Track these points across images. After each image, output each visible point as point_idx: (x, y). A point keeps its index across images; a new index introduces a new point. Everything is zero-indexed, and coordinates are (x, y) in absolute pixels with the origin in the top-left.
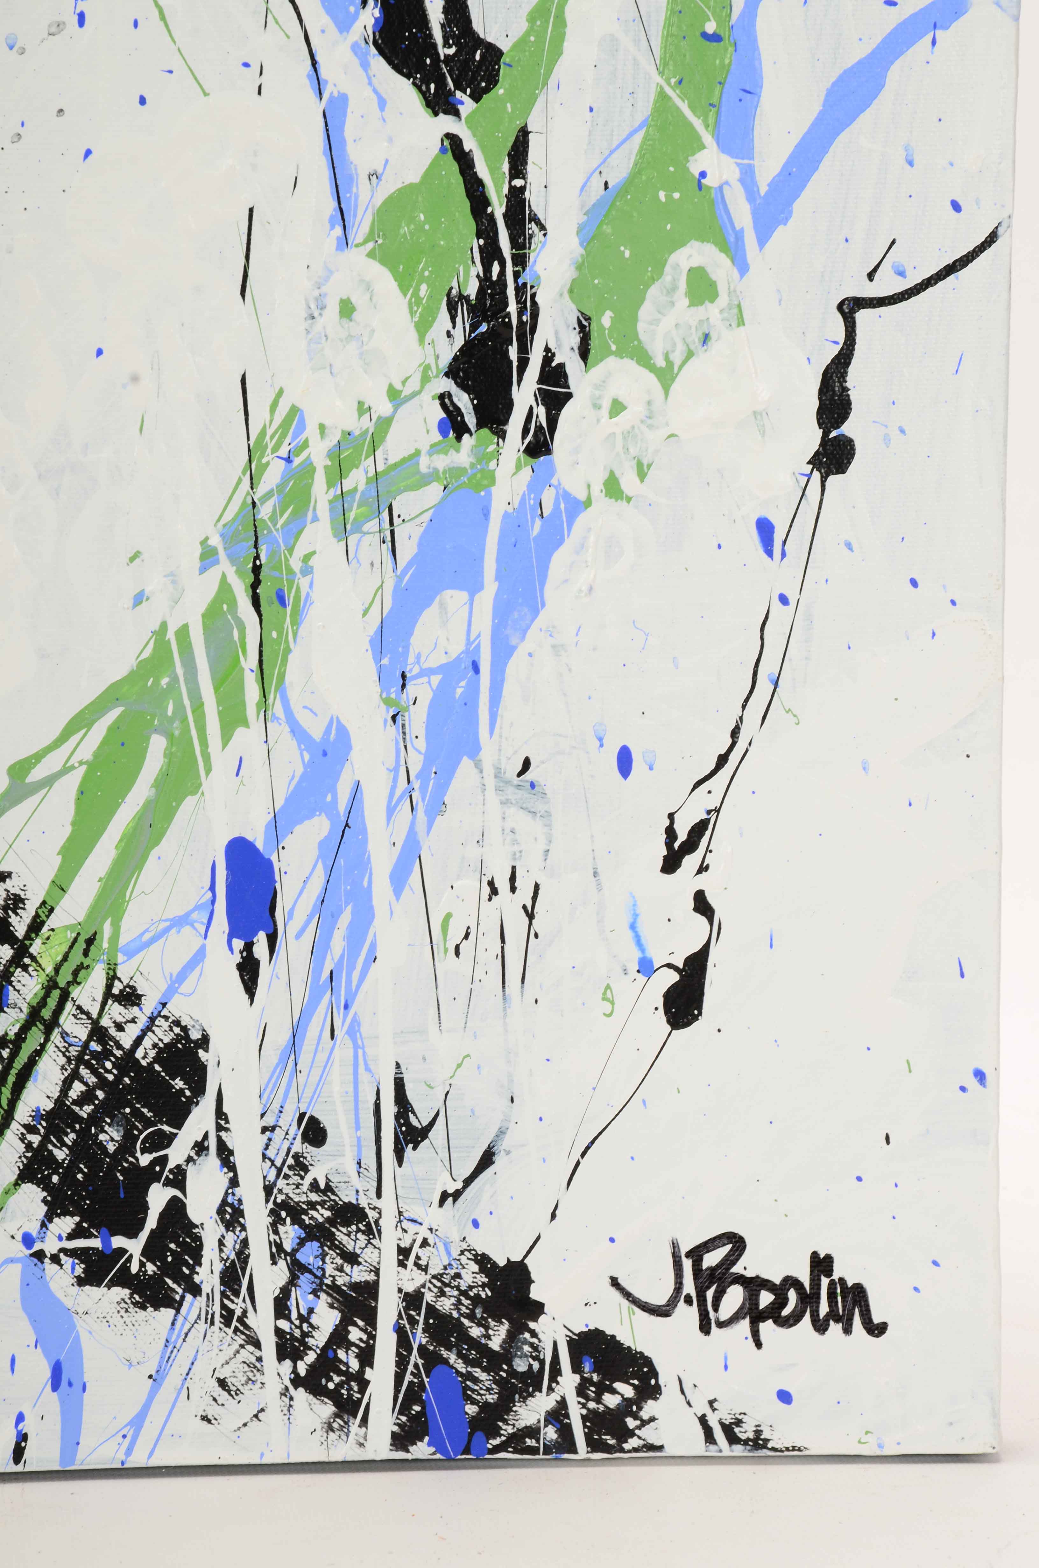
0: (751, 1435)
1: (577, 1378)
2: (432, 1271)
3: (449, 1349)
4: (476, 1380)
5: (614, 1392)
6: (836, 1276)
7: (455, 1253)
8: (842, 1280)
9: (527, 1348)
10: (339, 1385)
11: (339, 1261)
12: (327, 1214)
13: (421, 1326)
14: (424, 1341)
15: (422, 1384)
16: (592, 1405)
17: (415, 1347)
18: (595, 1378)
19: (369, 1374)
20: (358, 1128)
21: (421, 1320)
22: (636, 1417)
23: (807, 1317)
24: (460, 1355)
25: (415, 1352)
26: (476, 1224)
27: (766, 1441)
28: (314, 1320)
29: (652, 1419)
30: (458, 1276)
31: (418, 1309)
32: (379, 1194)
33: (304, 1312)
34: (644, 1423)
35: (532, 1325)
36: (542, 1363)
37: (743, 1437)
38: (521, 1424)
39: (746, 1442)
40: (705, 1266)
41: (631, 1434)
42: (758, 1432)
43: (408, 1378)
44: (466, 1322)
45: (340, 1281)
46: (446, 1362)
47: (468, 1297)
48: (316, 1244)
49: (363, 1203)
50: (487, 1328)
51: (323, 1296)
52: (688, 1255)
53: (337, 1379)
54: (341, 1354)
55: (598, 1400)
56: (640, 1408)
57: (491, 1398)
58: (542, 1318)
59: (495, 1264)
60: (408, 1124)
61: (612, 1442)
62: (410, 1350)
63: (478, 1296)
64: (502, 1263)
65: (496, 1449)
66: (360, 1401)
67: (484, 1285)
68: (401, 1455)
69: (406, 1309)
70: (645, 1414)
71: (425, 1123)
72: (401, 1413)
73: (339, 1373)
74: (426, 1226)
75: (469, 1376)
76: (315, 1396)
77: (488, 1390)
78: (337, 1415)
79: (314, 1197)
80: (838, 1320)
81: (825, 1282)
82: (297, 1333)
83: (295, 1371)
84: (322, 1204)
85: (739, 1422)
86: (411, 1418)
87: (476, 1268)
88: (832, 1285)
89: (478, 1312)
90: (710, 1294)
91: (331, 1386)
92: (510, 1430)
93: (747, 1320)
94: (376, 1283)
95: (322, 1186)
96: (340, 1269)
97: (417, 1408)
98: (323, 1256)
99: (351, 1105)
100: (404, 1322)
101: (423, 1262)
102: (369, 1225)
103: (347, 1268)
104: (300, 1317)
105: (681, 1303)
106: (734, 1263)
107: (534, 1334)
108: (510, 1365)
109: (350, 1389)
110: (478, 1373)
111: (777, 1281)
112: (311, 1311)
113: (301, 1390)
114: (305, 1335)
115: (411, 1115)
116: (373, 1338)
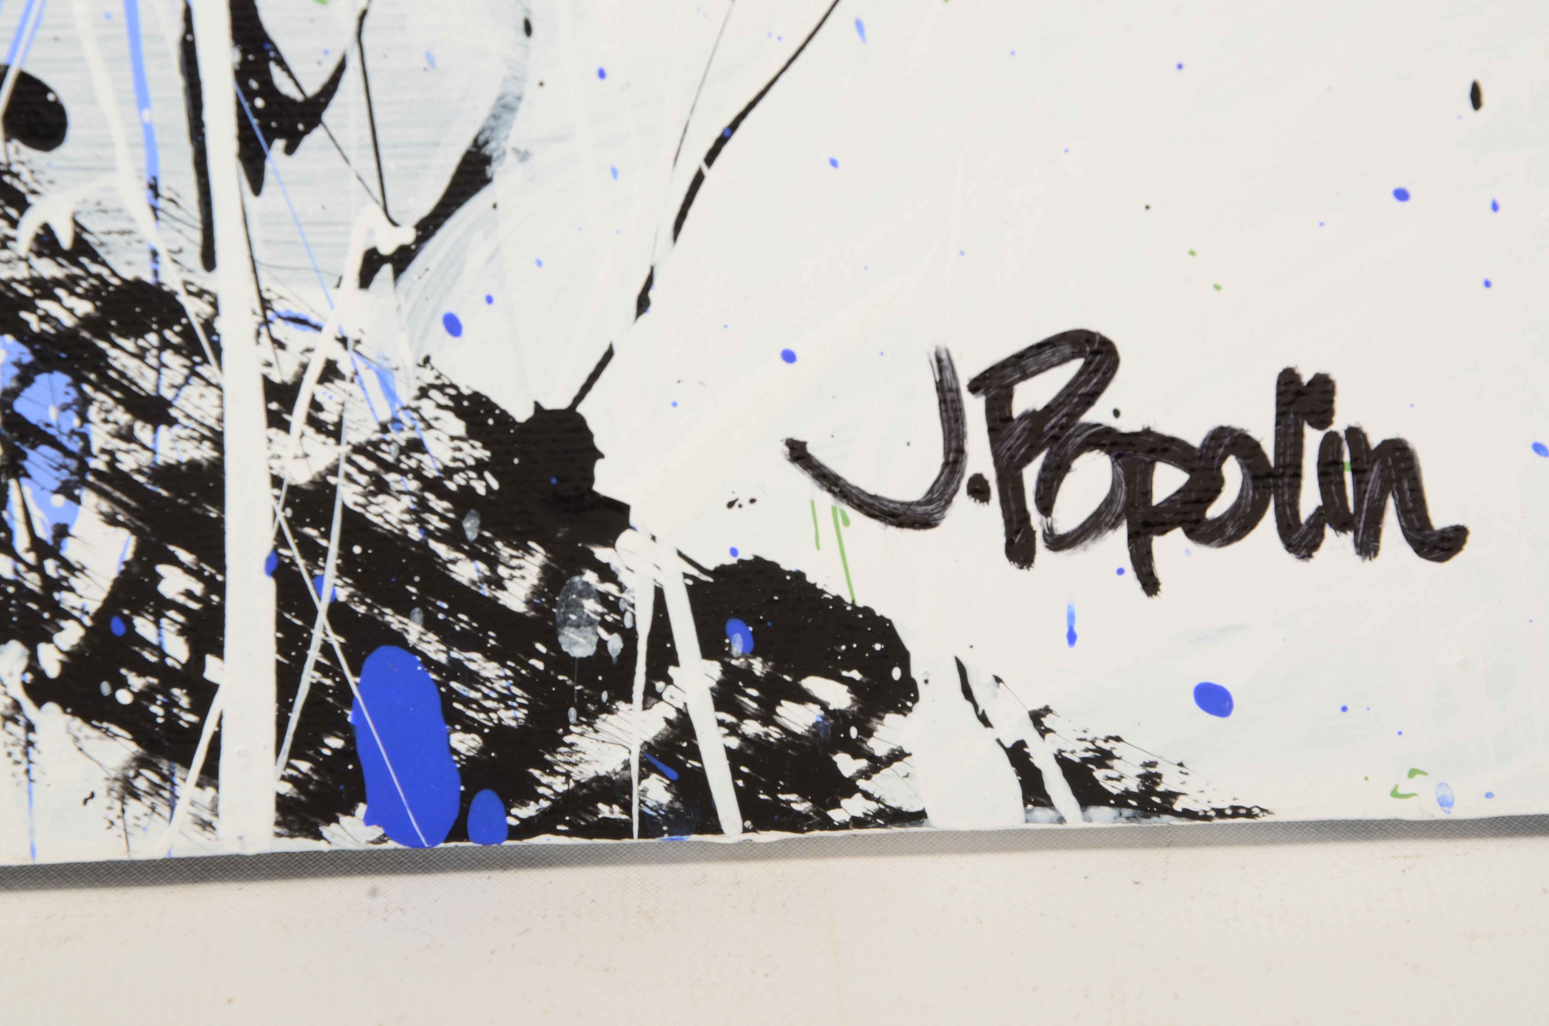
0: (1133, 785)
1: (714, 669)
2: (354, 435)
3: (404, 610)
4: (472, 679)
5: (804, 697)
6: (1339, 425)
7: (407, 394)
8: (1355, 435)
9: (591, 606)
10: (144, 696)
11: (122, 416)
12: (84, 307)
13: (333, 560)
14: (342, 595)
15: (344, 694)
16: (751, 728)
17: (322, 607)
18: (758, 667)
19: (213, 669)
20: (143, 101)
21: (333, 546)
22: (857, 750)
23: (1269, 521)
24: (430, 624)
25: (322, 619)
26: (453, 325)
27: (1170, 796)
28: (71, 550)
29: (897, 755)
30: (416, 446)
31: (324, 522)
32: (209, 260)
33: (44, 533)
34: (877, 764)
35: (601, 554)
36: (630, 637)
37: (1115, 788)
38: (585, 772)
39: (1121, 801)
40: (1017, 409)
41: (849, 788)
42: (1150, 779)
43: (309, 676)
44: (442, 550)
45: (127, 463)
46: (398, 639)
47: (443, 494)
48: (60, 380)
49: (172, 280)
50: (493, 562)
51: (88, 497)
52: (975, 387)
53: (137, 682)
54: (144, 626)
55: (767, 717)
56: (867, 732)
57: (511, 717)
58: (625, 539)
59: (504, 418)
60: (269, 90)
61: (802, 807)
62: (309, 614)
63: (467, 490)
64: (522, 413)
65: (528, 828)
66: (196, 730)
67: (480, 467)
68: (302, 844)
69: (295, 523)
70: (879, 745)
71: (312, 88)
72: (296, 753)
73: (143, 669)
74: (330, 332)
75: (456, 670)
76: (87, 719)
77: (504, 699)
78: (142, 763)
79: (47, 269)
80: (1343, 525)
81: (1312, 438)
82: (33, 581)
83: (33, 666)
84: (70, 284)
85: (1104, 758)
86: (321, 765)
87: (459, 427)
88: (1330, 444)
89: (471, 527)
90: (1031, 474)
91: (124, 697)
92: (559, 785)
93: (1121, 534)
94: (217, 468)
95: (66, 240)
96: (127, 435)
97: (335, 743)
98: (85, 402)
99: (124, 47)
100: (293, 552)
101: (329, 416)
102: (188, 333)
103: (142, 431)
104: (37, 544)
105: (962, 498)
106: (1090, 399)
107: (606, 573)
108: (553, 644)
109: (171, 704)
110: (476, 661)
111: (1195, 438)
112: (62, 531)
113: (52, 708)
114: (51, 585)
115: (275, 71)
116: (220, 589)
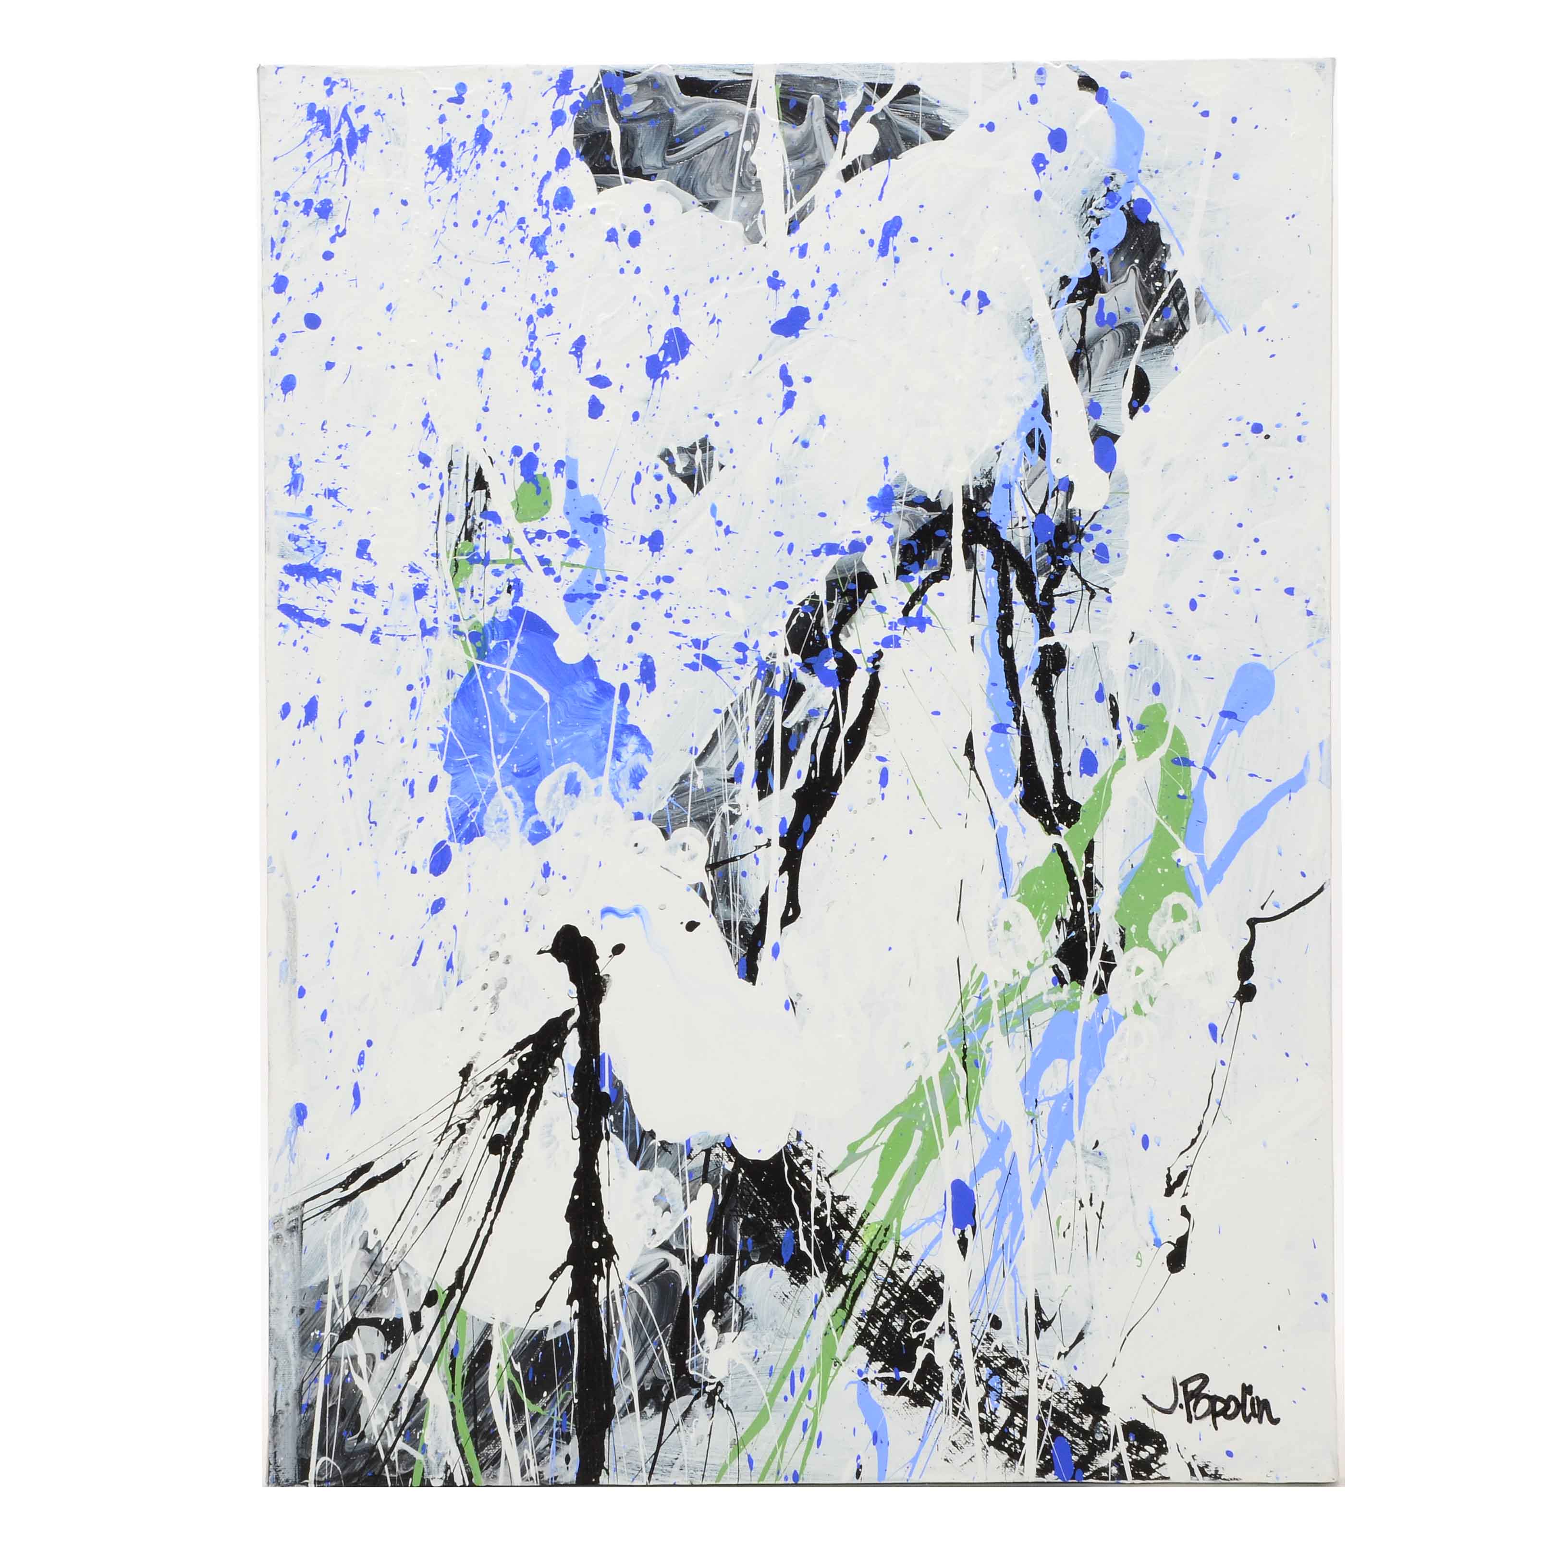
0: (1213, 1473)
1: (1127, 1444)
2: (1055, 1391)
3: (1063, 1428)
4: (1077, 1444)
5: (1145, 1450)
6: (1254, 1395)
7: (1066, 1382)
8: (1257, 1397)
9: (1101, 1429)
10: (1011, 1445)
11: (1009, 1385)
12: (1003, 1362)
13: (1049, 1417)
14: (1051, 1425)
15: (1050, 1446)
16: (1134, 1457)
17: (1047, 1428)
18: (1136, 1443)
19: (1024, 1440)
20: (1017, 1320)
21: (1050, 1414)
22: (1156, 1463)
23: (1240, 1414)
24: (1069, 1432)
25: (1047, 1429)
26: (1075, 1368)
27: (1220, 1475)
28: (997, 1413)
29: (1164, 1464)
30: (1067, 1393)
31: (1048, 1409)
32: (1028, 1353)
33: (993, 1410)
34: (1160, 1466)
35: (1104, 1417)
36: (1109, 1436)
37: (1209, 1473)
38: (1100, 1466)
39: (1210, 1476)
40: (1189, 1390)
41: (1154, 1471)
42: (1217, 1471)
43: (1044, 1442)
44: (1071, 1416)
45: (1009, 1395)
46: (1062, 1435)
47: (1072, 1404)
48: (998, 1377)
49: (1020, 1357)
50: (1082, 1418)
51: (1001, 1402)
52: (1181, 1384)
53: (1009, 1442)
54: (1011, 1430)
55: (1137, 1455)
56: (1158, 1459)
57: (1085, 1453)
58: (1109, 1414)
59: (1085, 1388)
60: (1041, 1319)
61: (1144, 1475)
62: (1044, 1429)
63: (1077, 1403)
64: (1089, 1387)
65: (1088, 1478)
66: (1020, 1453)
67: (1080, 1398)
68: (1041, 1479)
69: (1042, 1409)
70: (1160, 1462)
71: (1050, 1319)
72: (1041, 1459)
73: (1010, 1439)
74: (1051, 1368)
75: (1074, 1442)
76: (999, 1450)
77: (1083, 1449)
78: (1009, 1460)
79: (997, 1354)
80: (1255, 1416)
81: (1249, 1398)
82: (990, 1420)
83: (989, 1438)
84: (1000, 1357)
85: (1207, 1466)
86: (1046, 1462)
87: (1076, 1389)
88: (1252, 1399)
89: (1077, 1411)
90: (1192, 1403)
91: (1006, 1446)
92: (1094, 1468)
93: (1211, 1416)
94: (1027, 1396)
95: (1000, 1349)
96: (1010, 1389)
97: (1048, 1457)
98: (1002, 1382)
99: (1014, 1310)
100: (1042, 1415)
101: (1050, 1387)
102: (1023, 1368)
103: (1013, 1388)
104: (991, 1412)
105: (1178, 1407)
106: (1204, 1388)
107: (1105, 1422)
108: (1094, 1437)
109: (1016, 1447)
110: (1078, 1440)
111: (1225, 1398)
112: (996, 1409)
113: (992, 1447)
114: (993, 1421)
115: (1043, 1315)
116: (1026, 1422)
